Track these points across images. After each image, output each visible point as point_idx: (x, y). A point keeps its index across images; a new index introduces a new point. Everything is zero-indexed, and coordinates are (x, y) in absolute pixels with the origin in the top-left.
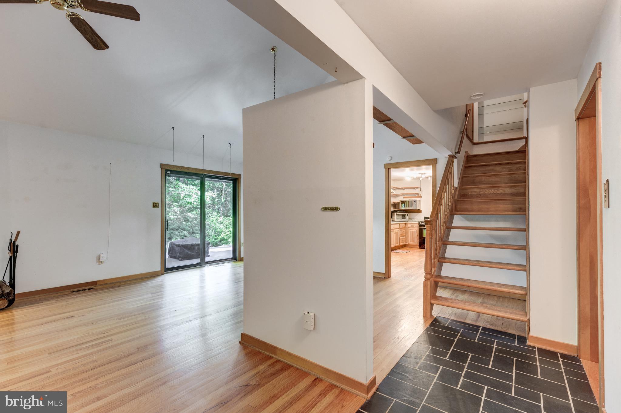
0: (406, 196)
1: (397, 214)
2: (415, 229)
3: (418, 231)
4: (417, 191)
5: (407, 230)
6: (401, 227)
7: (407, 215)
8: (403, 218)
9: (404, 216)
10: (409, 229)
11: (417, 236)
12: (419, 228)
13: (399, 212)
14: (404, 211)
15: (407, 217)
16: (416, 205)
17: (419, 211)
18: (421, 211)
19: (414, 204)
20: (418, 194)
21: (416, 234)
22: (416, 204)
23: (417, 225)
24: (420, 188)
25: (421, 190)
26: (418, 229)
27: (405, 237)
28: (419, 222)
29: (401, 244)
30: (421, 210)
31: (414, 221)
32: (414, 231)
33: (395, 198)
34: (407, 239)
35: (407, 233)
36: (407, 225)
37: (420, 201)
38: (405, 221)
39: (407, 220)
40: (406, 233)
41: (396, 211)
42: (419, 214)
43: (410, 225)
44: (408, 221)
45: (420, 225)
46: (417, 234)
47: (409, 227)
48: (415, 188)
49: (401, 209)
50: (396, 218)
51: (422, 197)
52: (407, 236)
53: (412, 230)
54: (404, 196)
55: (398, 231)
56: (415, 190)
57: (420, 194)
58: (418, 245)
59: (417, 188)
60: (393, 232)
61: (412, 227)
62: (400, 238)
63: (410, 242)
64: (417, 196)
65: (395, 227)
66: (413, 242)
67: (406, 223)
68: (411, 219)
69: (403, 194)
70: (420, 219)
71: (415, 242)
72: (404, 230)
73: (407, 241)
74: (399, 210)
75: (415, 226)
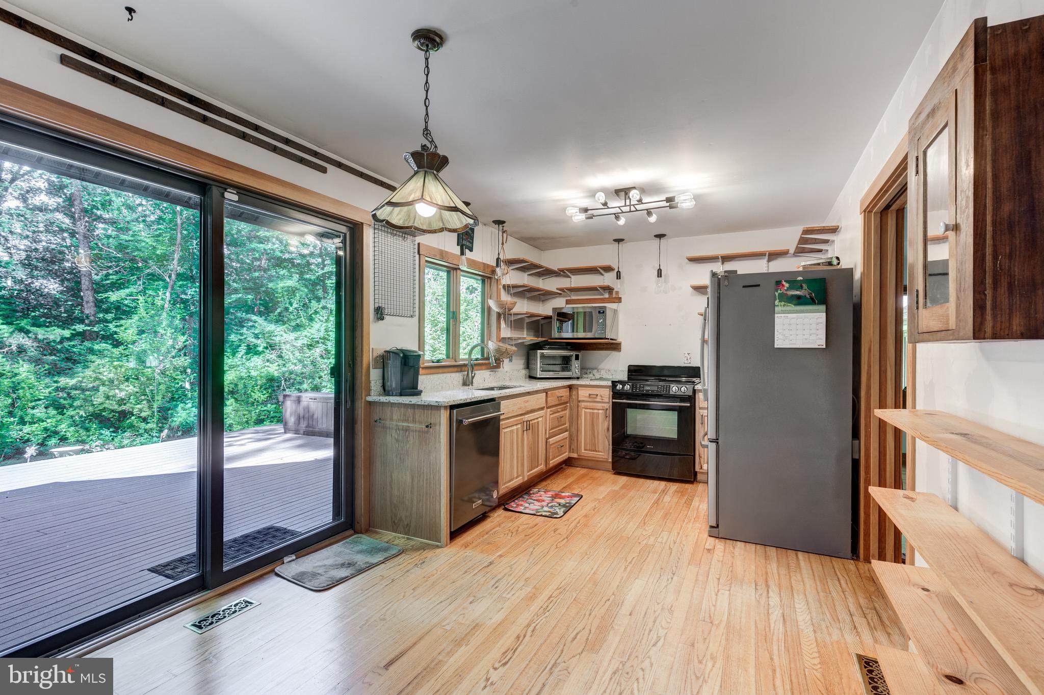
0: (573, 298)
1: (543, 356)
2: (599, 405)
3: (610, 413)
4: (608, 279)
5: (575, 410)
6: (552, 401)
7: (577, 358)
8: (563, 370)
9: (566, 362)
10: (582, 405)
11: (608, 429)
12: (613, 403)
13: (549, 349)
14: (568, 344)
15: (575, 365)
16: (604, 325)
17: (614, 346)
18: (619, 344)
19: (597, 319)
20: (609, 289)
21: (604, 425)
22: (605, 320)
23: (607, 394)
24: (616, 270)
25: (619, 276)
26: (608, 406)
27: (566, 434)
28: (614, 383)
29: (553, 462)
30: (619, 340)
31: (598, 376)
32: (595, 411)
33: (541, 304)
34: (573, 440)
35: (575, 418)
36: (574, 393)
37: (615, 311)
38: (570, 378)
39: (575, 375)
40: (571, 418)
41: (539, 346)
42: (614, 354)
43: (583, 393)
44: (578, 378)
45: (616, 394)
46: (606, 424)
47: (580, 399)
48: (600, 269)
49: (556, 339)
50: (541, 367)
51: (621, 298)
52: (574, 430)
53: (592, 411)
54: (569, 298)
55: (540, 419)
56: (601, 277)
57: (615, 290)
58: (610, 460)
59: (608, 269)
60: (519, 426)
61: (590, 400)
62: (551, 440)
63: (585, 450)
64: (607, 296)
65: (526, 405)
66: (594, 451)
67: (570, 387)
68: (589, 371)
69: (565, 292)
70: (615, 371)
71: (601, 452)
72: (565, 409)
73: (576, 445)
74: (549, 340)
75: (602, 397)
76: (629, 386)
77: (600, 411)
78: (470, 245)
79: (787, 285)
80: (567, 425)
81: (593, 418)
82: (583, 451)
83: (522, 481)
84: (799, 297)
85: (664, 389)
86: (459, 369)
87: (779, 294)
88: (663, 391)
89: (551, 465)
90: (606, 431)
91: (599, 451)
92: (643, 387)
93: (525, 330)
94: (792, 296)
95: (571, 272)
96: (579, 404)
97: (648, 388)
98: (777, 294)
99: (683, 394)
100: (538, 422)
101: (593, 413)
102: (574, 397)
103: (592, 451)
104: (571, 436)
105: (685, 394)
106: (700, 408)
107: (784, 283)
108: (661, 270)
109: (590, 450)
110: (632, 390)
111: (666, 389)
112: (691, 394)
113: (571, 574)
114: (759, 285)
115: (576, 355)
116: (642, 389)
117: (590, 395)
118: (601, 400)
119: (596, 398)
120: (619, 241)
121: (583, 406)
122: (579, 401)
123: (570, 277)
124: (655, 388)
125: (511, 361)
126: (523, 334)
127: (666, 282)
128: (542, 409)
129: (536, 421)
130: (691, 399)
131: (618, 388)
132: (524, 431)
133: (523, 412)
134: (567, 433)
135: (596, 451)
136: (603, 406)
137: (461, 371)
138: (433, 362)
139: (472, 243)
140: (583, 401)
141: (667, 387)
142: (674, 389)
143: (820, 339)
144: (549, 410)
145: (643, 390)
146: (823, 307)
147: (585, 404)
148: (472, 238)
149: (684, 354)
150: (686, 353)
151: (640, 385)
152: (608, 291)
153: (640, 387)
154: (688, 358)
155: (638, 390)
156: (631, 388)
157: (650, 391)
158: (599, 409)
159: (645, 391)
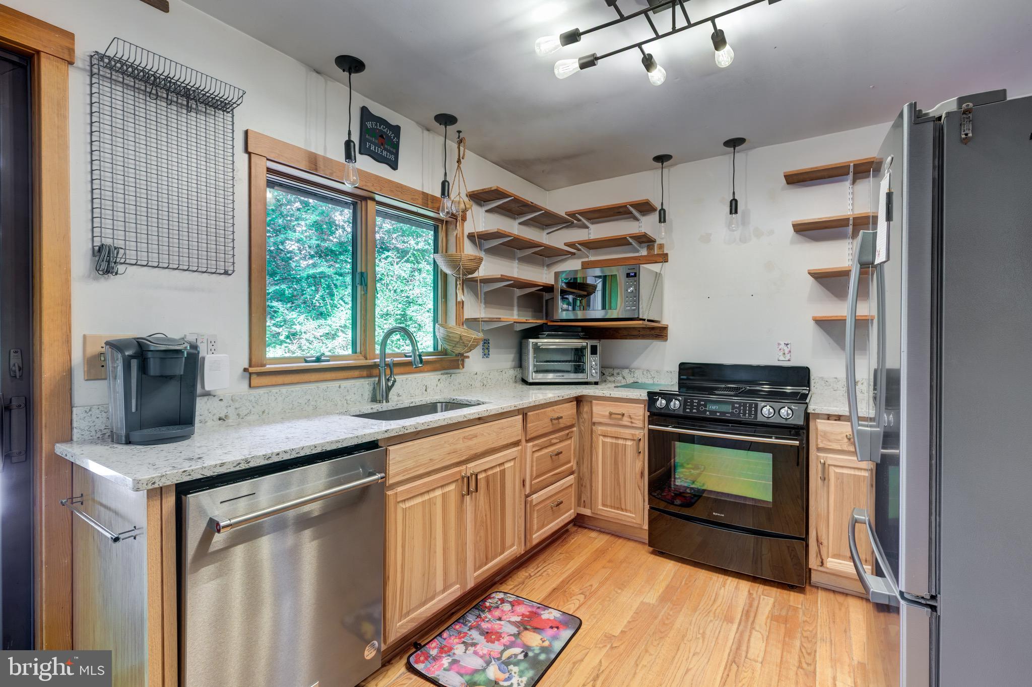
0: (593, 258)
1: (537, 348)
2: (627, 432)
3: (645, 446)
4: (647, 225)
5: (587, 438)
6: (539, 427)
7: (594, 351)
8: (569, 370)
10: (599, 429)
11: (642, 474)
12: (649, 430)
13: (549, 336)
14: (583, 329)
15: (592, 363)
16: (636, 296)
17: (657, 332)
18: (664, 329)
19: (624, 288)
20: (645, 240)
21: (635, 467)
22: (637, 288)
23: (640, 413)
24: (659, 208)
25: (662, 219)
26: (642, 433)
27: (569, 480)
28: (652, 396)
29: (537, 537)
30: (664, 322)
31: (630, 380)
32: (621, 442)
34: (583, 487)
35: (585, 452)
36: (586, 408)
37: (658, 276)
38: (580, 384)
39: (590, 379)
40: (579, 453)
41: (534, 332)
42: (657, 344)
43: (600, 411)
44: (595, 383)
45: (656, 416)
46: (639, 465)
47: (594, 420)
48: (631, 209)
49: (562, 321)
50: (535, 366)
51: (667, 254)
52: (585, 469)
53: (614, 441)
54: (586, 260)
55: (507, 465)
56: (636, 223)
57: (658, 242)
58: (646, 527)
59: (645, 208)
60: (452, 487)
61: (611, 422)
62: (534, 496)
63: (604, 505)
64: (644, 252)
65: (470, 443)
66: (618, 509)
67: (579, 400)
68: (616, 371)
69: (579, 250)
70: (657, 373)
71: (630, 512)
72: (568, 437)
73: (589, 495)
74: (549, 324)
75: (631, 418)
76: (677, 402)
77: (629, 443)
78: (393, 158)
80: (573, 464)
81: (617, 453)
82: (600, 507)
83: (458, 594)
85: (745, 410)
86: (365, 373)
88: (744, 414)
89: (535, 542)
90: (638, 476)
91: (626, 511)
92: (705, 406)
93: (516, 308)
95: (588, 219)
96: (594, 428)
97: (714, 407)
99: (784, 421)
100: (503, 472)
101: (617, 445)
102: (585, 416)
103: (614, 508)
104: (580, 482)
105: (789, 422)
106: (819, 449)
108: (736, 201)
109: (611, 507)
110: (685, 409)
111: (750, 411)
112: (801, 422)
115: (592, 346)
116: (702, 409)
117: (611, 414)
118: (630, 424)
119: (621, 419)
120: (662, 159)
121: (599, 433)
122: (594, 424)
123: (587, 227)
124: (727, 408)
125: (486, 355)
126: (512, 315)
127: (745, 223)
128: (516, 444)
129: (498, 469)
130: (801, 431)
131: (658, 404)
132: (463, 496)
133: (464, 458)
134: (572, 477)
135: (622, 510)
136: (633, 435)
137: (369, 376)
138: (306, 361)
139: (396, 155)
140: (600, 424)
141: (750, 407)
142: (766, 411)
144: (530, 444)
145: (706, 411)
147: (604, 428)
148: (396, 146)
149: (779, 344)
150: (782, 343)
151: (700, 401)
152: (646, 244)
153: (699, 405)
154: (786, 352)
155: (694, 411)
156: (682, 406)
157: (718, 414)
158: (626, 439)
159: (708, 413)
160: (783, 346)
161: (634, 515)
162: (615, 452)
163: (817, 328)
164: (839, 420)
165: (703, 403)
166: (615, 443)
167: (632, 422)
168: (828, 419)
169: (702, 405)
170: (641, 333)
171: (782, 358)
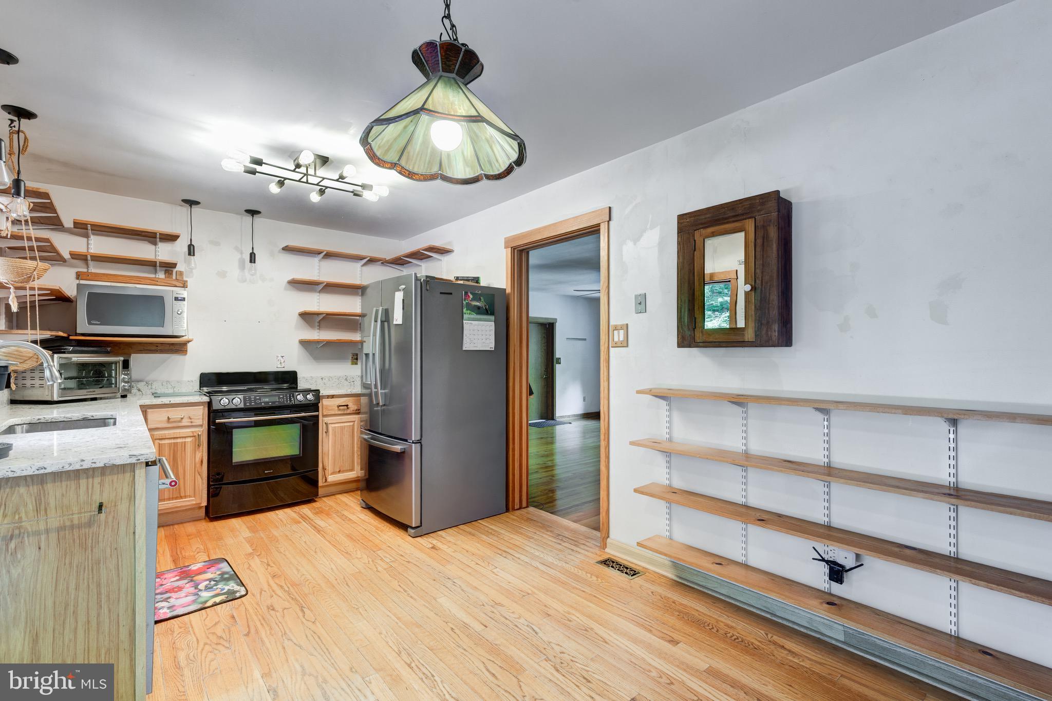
2: (186, 431)
3: (204, 439)
4: (163, 252)
7: (126, 365)
10: (155, 434)
11: (201, 462)
12: (209, 425)
15: (122, 376)
17: (176, 347)
18: (185, 344)
21: (195, 458)
23: (199, 413)
25: (191, 250)
26: (202, 430)
30: (186, 337)
32: (179, 440)
37: (178, 299)
39: (121, 393)
42: (176, 357)
43: (156, 417)
44: (125, 397)
46: (198, 455)
47: (152, 427)
48: (158, 236)
49: (86, 335)
51: (186, 281)
53: (172, 441)
54: (84, 270)
56: (152, 247)
57: (177, 269)
58: (204, 504)
59: (169, 238)
64: (163, 275)
66: (177, 497)
70: (178, 382)
71: (190, 496)
74: (71, 337)
75: (191, 419)
76: (239, 400)
77: (189, 440)
79: (471, 296)
84: (479, 308)
85: (287, 399)
87: (466, 303)
88: (287, 402)
90: (198, 465)
91: (185, 497)
92: (260, 399)
94: (475, 306)
97: (266, 399)
98: (464, 303)
99: (309, 402)
103: (173, 497)
105: (311, 402)
106: (324, 416)
107: (469, 294)
108: (255, 254)
109: (169, 499)
110: (245, 404)
111: (290, 399)
113: (380, 633)
114: (451, 294)
115: (125, 361)
116: (258, 402)
117: (169, 419)
118: (190, 424)
119: (180, 422)
120: (191, 203)
121: (156, 437)
123: (87, 237)
124: (276, 399)
131: (223, 403)
135: (182, 498)
136: (193, 432)
140: (158, 429)
141: (290, 396)
142: (299, 397)
143: (491, 343)
145: (261, 403)
146: (492, 318)
147: (160, 433)
149: (277, 356)
150: (280, 356)
151: (255, 396)
152: (164, 269)
153: (255, 399)
154: (282, 362)
155: (253, 404)
156: (242, 401)
157: (270, 404)
158: (185, 437)
159: (263, 404)
160: (280, 358)
161: (194, 498)
162: (174, 450)
163: (300, 346)
164: (333, 398)
165: (258, 398)
166: (174, 443)
167: (192, 422)
168: (328, 398)
169: (258, 399)
170: (159, 348)
171: (279, 366)
